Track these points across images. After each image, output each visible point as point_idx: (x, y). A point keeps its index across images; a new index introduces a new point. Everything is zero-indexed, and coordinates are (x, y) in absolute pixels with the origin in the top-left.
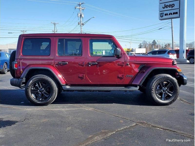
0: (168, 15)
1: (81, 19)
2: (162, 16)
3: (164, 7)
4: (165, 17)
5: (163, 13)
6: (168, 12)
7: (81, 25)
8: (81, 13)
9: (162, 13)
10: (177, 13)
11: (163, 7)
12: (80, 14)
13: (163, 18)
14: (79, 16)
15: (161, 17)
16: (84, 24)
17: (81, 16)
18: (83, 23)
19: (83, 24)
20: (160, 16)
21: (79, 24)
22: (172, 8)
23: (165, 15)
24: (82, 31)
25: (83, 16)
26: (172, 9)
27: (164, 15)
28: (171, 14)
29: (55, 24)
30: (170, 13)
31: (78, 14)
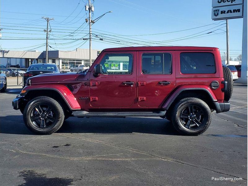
0: (226, 12)
1: (90, 13)
2: (217, 14)
3: (220, 1)
4: (220, 16)
5: (219, 10)
6: (226, 9)
7: (90, 23)
8: (90, 4)
9: (216, 10)
10: (239, 11)
11: (218, 1)
12: (90, 6)
13: (218, 17)
14: (87, 9)
15: (215, 15)
16: (95, 21)
17: (90, 9)
18: (93, 20)
19: (93, 22)
20: (213, 14)
21: (87, 22)
22: (232, 2)
23: (222, 12)
24: (91, 32)
25: (93, 9)
26: (232, 4)
27: (220, 12)
28: (231, 12)
29: (48, 20)
30: (228, 11)
31: (85, 6)
